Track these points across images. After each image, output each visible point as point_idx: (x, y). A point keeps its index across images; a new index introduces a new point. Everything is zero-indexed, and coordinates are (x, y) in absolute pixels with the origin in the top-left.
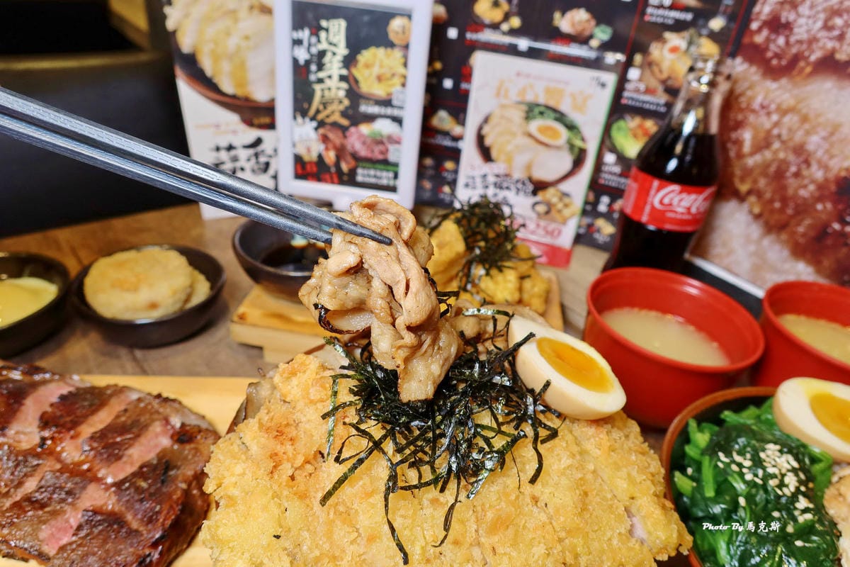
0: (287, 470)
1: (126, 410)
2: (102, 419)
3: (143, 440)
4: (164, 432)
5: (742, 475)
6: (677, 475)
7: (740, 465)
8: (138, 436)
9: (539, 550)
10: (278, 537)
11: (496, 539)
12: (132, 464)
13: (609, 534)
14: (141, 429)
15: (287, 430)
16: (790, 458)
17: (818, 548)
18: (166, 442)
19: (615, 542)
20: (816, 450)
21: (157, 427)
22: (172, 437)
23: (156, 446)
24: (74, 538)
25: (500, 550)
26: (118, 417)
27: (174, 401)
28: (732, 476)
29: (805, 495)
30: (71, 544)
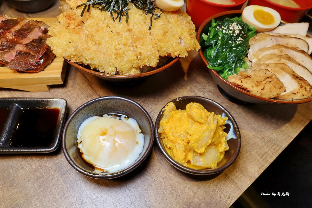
0: (72, 26)
1: (25, 25)
2: (17, 27)
3: (32, 33)
4: (40, 31)
5: (222, 31)
6: (203, 34)
7: (223, 29)
8: (30, 32)
9: (150, 46)
10: (70, 42)
11: (137, 43)
12: (30, 40)
13: (172, 42)
14: (31, 30)
15: (72, 17)
16: (240, 27)
17: (240, 50)
18: (40, 34)
19: (174, 45)
20: (252, 27)
21: (37, 29)
22: (42, 33)
23: (37, 35)
24: (15, 58)
25: (138, 46)
26: (23, 26)
27: (41, 22)
28: (219, 32)
29: (241, 37)
30: (14, 59)
